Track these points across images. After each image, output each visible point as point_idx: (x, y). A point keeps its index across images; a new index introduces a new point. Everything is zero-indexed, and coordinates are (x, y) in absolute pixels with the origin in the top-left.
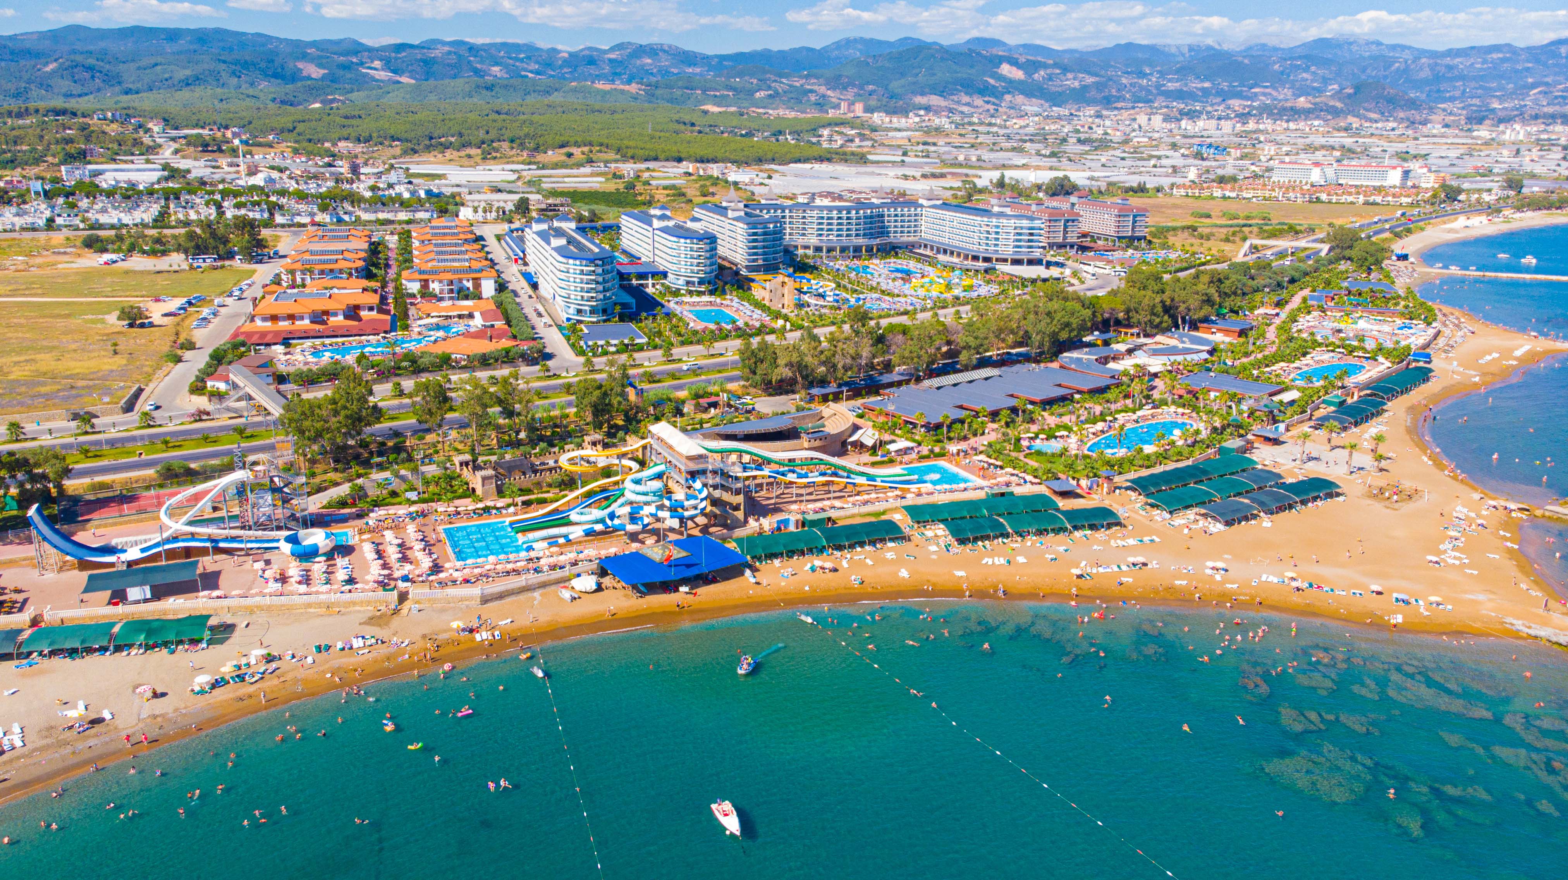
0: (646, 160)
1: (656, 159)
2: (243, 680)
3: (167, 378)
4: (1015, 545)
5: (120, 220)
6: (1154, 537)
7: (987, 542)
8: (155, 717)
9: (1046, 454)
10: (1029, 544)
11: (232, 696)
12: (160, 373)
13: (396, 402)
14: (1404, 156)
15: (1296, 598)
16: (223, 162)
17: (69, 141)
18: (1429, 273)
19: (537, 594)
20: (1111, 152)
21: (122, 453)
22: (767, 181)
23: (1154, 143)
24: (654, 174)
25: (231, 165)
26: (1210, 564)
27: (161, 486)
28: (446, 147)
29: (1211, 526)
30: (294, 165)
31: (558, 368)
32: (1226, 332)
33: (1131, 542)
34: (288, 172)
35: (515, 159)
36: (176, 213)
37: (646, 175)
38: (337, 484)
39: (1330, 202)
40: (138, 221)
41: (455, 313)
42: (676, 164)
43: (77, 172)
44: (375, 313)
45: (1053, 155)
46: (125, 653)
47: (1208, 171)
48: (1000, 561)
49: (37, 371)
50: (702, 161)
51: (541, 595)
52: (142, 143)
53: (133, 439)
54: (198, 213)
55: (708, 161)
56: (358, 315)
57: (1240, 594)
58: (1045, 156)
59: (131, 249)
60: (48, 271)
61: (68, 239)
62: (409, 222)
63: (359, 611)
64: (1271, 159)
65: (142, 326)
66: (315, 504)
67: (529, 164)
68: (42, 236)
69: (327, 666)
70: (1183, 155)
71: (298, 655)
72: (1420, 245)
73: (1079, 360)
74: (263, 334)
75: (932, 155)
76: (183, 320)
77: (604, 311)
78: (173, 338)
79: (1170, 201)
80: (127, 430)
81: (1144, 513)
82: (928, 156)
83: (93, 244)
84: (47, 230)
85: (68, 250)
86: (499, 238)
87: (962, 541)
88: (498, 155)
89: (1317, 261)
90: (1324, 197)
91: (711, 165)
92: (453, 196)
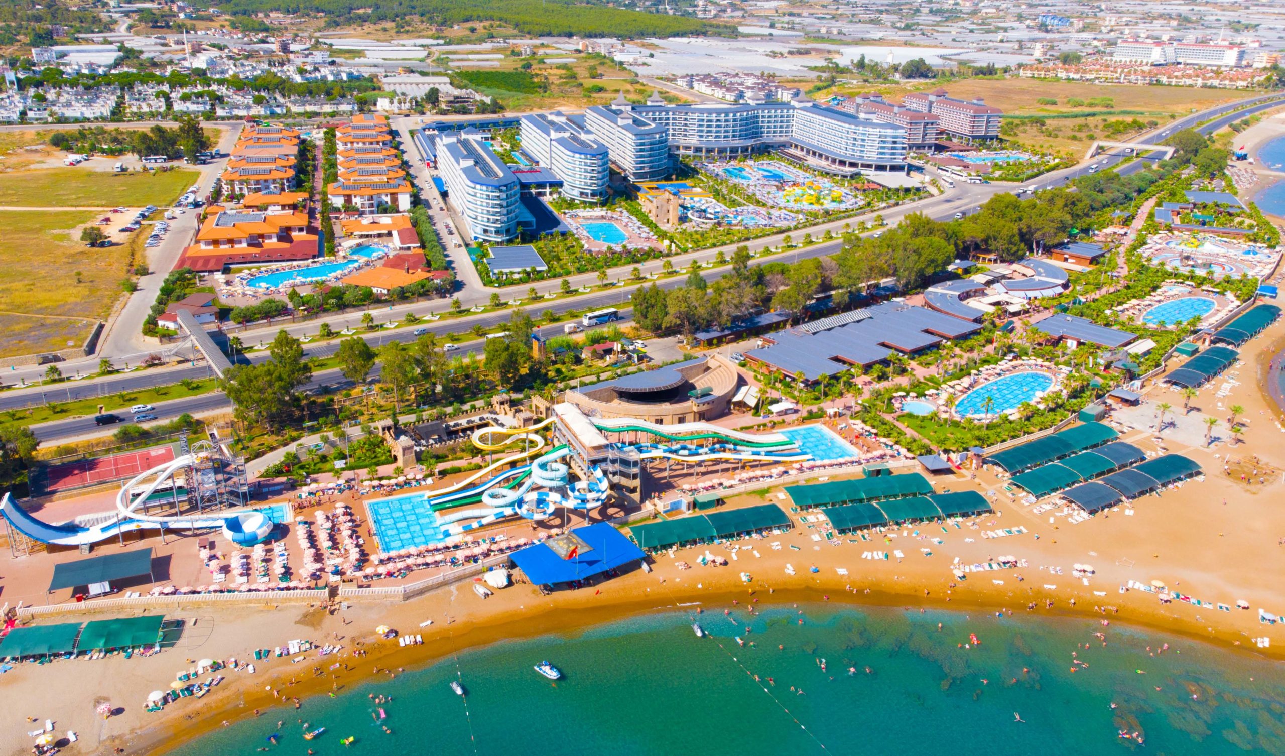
0: (541, 35)
1: (549, 34)
2: (192, 693)
3: (124, 311)
4: (891, 535)
5: (82, 114)
6: (1022, 528)
7: (866, 531)
8: (113, 739)
9: (917, 417)
10: (905, 533)
11: (182, 713)
12: (118, 305)
13: (323, 343)
14: (1236, 27)
15: (1163, 612)
16: (171, 38)
17: (38, 19)
18: (1268, 176)
19: (453, 588)
20: (961, 24)
21: (84, 407)
22: (649, 60)
23: (1001, 13)
24: (548, 51)
25: (178, 42)
26: (1079, 566)
27: (120, 449)
28: (364, 19)
29: (1076, 512)
30: (233, 41)
31: (468, 301)
32: (1079, 259)
33: (1001, 533)
34: (227, 50)
35: (424, 33)
36: (130, 106)
37: (541, 51)
38: (272, 449)
39: (1169, 85)
40: (98, 114)
41: (375, 232)
42: (567, 39)
43: (46, 54)
44: (304, 233)
45: (907, 27)
46: (87, 657)
47: (1052, 48)
48: (879, 555)
49: (12, 303)
50: (590, 36)
51: (457, 589)
52: (100, 20)
53: (93, 388)
54: (150, 106)
55: (596, 36)
56: (289, 236)
57: (1109, 604)
58: (900, 29)
59: (93, 149)
60: (21, 173)
61: (38, 133)
62: (333, 115)
63: (294, 607)
64: (1111, 30)
65: (102, 245)
66: (254, 471)
67: (438, 38)
68: (17, 129)
69: (266, 676)
70: (1028, 27)
71: (241, 662)
72: (1257, 140)
73: (943, 295)
74: (207, 259)
75: (797, 27)
76: (137, 236)
77: (508, 232)
78: (128, 260)
79: (1017, 84)
80: (89, 377)
81: (1009, 494)
82: (793, 28)
83: (61, 142)
84: (21, 123)
85: (39, 147)
86: (412, 133)
87: (842, 531)
88: (410, 28)
89: (1162, 166)
90: (1164, 80)
91: (598, 40)
92: (371, 79)
